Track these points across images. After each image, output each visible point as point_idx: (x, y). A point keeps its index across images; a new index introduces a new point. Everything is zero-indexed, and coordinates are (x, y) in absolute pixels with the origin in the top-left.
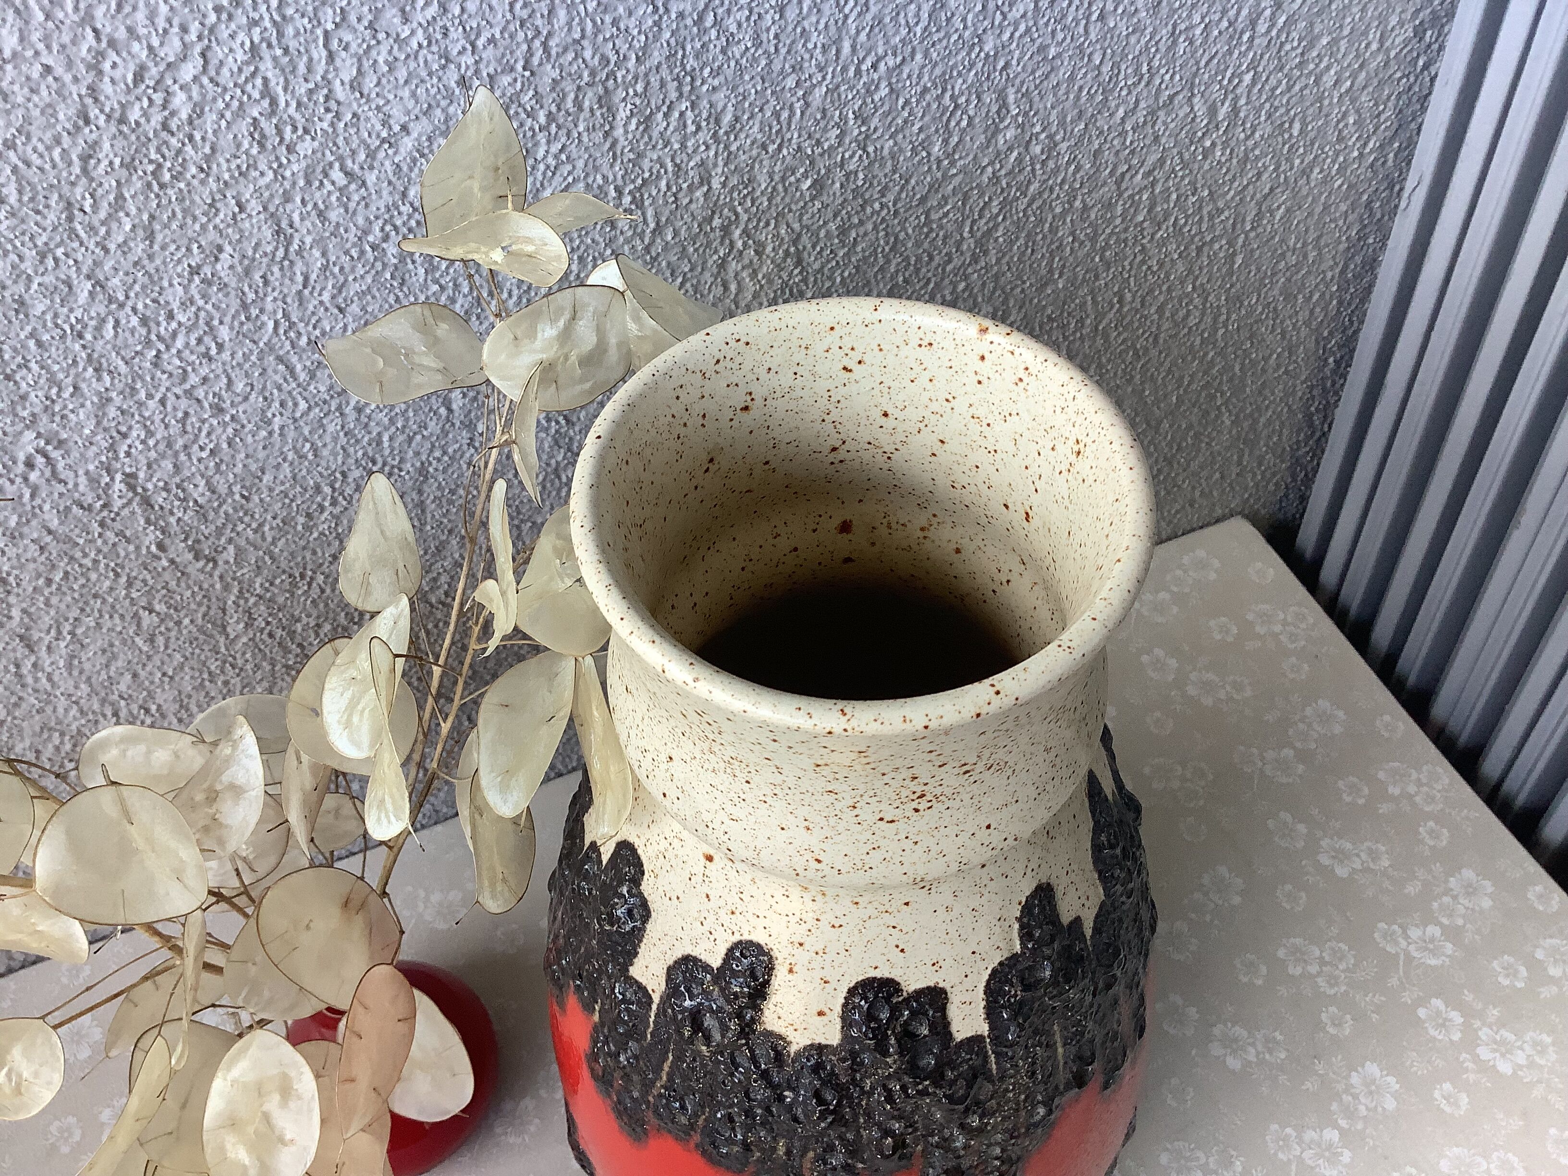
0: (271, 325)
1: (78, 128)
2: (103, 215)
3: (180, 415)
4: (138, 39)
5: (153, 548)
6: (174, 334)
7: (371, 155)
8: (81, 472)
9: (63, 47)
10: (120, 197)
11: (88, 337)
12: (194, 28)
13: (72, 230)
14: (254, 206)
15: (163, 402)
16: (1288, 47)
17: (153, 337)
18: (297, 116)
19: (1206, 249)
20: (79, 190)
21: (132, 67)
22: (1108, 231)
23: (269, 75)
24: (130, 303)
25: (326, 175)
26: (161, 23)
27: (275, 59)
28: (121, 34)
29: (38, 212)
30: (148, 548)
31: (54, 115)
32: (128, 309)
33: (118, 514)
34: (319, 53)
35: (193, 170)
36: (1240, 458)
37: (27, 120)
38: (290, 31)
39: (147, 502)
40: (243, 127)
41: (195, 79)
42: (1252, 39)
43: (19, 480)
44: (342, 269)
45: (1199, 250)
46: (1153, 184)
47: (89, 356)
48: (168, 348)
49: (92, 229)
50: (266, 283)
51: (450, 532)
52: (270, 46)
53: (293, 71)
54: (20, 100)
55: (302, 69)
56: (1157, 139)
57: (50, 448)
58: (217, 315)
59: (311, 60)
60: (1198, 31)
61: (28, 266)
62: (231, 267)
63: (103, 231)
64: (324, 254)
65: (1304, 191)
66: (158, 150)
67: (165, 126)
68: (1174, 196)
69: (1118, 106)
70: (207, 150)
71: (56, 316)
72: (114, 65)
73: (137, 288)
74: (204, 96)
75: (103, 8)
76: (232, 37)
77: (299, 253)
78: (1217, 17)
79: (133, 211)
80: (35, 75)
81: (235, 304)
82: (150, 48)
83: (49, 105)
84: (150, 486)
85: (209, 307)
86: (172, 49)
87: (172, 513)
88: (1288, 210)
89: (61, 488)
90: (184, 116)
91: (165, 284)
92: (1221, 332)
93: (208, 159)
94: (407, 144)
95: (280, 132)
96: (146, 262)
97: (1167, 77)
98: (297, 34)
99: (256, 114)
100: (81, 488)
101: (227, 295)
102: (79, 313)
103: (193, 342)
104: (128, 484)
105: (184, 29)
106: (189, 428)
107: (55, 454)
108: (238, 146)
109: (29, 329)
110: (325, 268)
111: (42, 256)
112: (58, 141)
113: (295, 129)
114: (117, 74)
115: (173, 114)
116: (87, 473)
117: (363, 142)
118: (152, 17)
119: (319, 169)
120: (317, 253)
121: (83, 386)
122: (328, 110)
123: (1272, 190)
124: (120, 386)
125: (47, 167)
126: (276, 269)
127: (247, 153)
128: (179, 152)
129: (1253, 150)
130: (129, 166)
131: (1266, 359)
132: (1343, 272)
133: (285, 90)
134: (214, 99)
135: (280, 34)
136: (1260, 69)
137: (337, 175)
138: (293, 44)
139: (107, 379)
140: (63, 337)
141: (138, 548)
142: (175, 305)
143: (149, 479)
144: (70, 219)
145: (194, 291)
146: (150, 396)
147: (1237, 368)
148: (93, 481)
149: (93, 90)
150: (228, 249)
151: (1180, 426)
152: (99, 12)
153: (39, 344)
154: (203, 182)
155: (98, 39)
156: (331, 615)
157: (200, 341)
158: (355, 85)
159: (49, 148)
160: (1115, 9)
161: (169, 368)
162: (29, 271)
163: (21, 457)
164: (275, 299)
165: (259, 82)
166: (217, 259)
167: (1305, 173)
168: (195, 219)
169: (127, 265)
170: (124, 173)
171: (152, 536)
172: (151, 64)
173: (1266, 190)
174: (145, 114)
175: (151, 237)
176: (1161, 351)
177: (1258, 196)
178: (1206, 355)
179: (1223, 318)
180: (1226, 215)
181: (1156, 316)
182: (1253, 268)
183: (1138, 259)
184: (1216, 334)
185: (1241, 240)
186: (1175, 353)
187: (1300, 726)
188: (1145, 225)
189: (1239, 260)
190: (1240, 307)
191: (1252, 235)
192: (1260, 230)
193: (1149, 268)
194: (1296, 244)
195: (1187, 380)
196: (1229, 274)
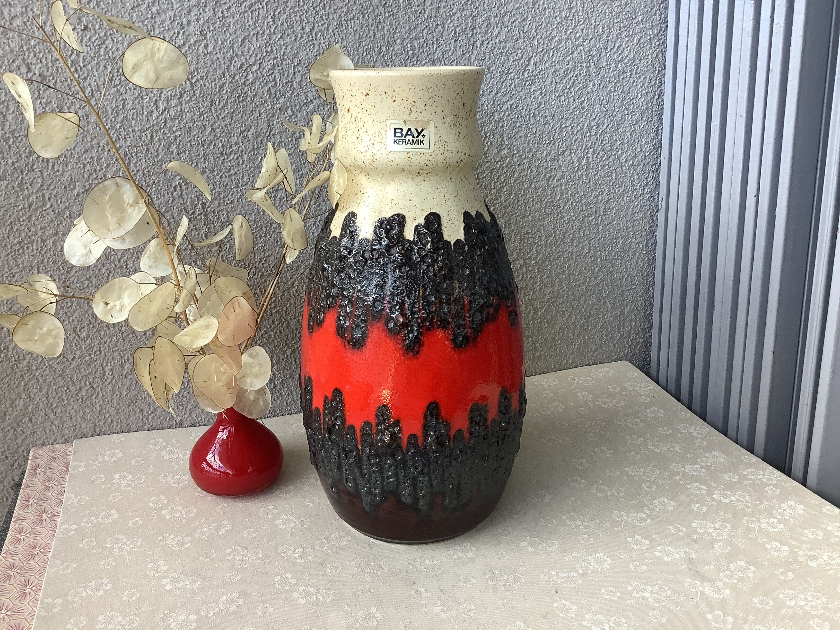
0: (260, 158)
1: (221, 78)
2: (220, 106)
3: (225, 184)
4: (244, 56)
5: (204, 235)
6: (230, 154)
7: (301, 107)
8: (190, 197)
9: (224, 53)
10: (227, 102)
11: (206, 147)
12: (259, 56)
13: (211, 109)
14: (264, 115)
15: (221, 177)
16: (604, 142)
17: (224, 153)
18: (282, 89)
19: (586, 219)
20: (216, 97)
21: (240, 63)
22: (546, 200)
23: (276, 75)
24: (220, 139)
25: (286, 111)
26: (251, 52)
27: (279, 70)
28: (240, 53)
29: (203, 101)
30: (202, 235)
31: (216, 72)
32: (219, 140)
33: (196, 218)
34: (291, 71)
35: (249, 99)
36: (619, 329)
37: (209, 72)
38: (285, 63)
39: (206, 216)
40: (266, 89)
41: (256, 71)
42: (590, 136)
43: (170, 193)
44: (285, 144)
45: (584, 217)
46: (561, 185)
47: (204, 153)
48: (227, 158)
49: (216, 110)
50: (262, 143)
51: (302, 262)
52: (278, 66)
53: (283, 75)
54: (208, 65)
55: (286, 75)
56: (560, 167)
57: (183, 184)
58: (244, 150)
59: (289, 73)
60: (570, 128)
61: (195, 118)
62: (253, 134)
63: (219, 112)
64: (281, 137)
65: (622, 204)
66: (241, 90)
67: (244, 83)
68: (570, 192)
69: (544, 150)
70: (254, 93)
71: (198, 137)
72: (235, 62)
73: (224, 134)
74: (257, 76)
75: (237, 44)
76: (269, 61)
77: (274, 135)
78: (576, 125)
79: (229, 107)
80: (214, 59)
81: (251, 148)
82: (246, 59)
83: (215, 69)
84: (209, 209)
85: (243, 146)
86: (252, 61)
87: (213, 223)
88: (617, 210)
89: (181, 201)
90: (250, 81)
91: (232, 135)
92: (599, 260)
93: (254, 96)
94: (312, 106)
95: (276, 93)
96: (228, 126)
97: (561, 143)
98: (286, 64)
99: (270, 86)
100: (188, 203)
101: (249, 144)
102: (205, 138)
103: (236, 158)
104: (202, 206)
105: (256, 56)
106: (227, 190)
107: (184, 188)
108: (263, 95)
109: (189, 139)
110: (280, 142)
111: (200, 115)
112: (215, 80)
113: (280, 94)
114: (236, 64)
115: (248, 80)
116: (191, 198)
117: (299, 102)
118: (249, 49)
119: (285, 108)
120: (279, 137)
121: (199, 164)
122: (290, 90)
123: (609, 200)
124: (210, 167)
125: (210, 87)
126: (265, 139)
127: (265, 97)
128: (246, 92)
129: (598, 180)
130: (231, 92)
131: (621, 278)
132: (647, 245)
133: (280, 80)
134: (260, 79)
135: (282, 64)
136: (595, 148)
137: (289, 111)
138: (285, 67)
139: (207, 163)
140: (198, 145)
141: (199, 234)
142: (233, 143)
143: (209, 207)
144: (211, 105)
145: (240, 140)
146: (218, 174)
147: (609, 280)
148: (192, 201)
149: (228, 68)
150: (253, 128)
151: (589, 303)
152: (235, 46)
153: (191, 145)
154: (251, 104)
155: (233, 53)
156: (255, 287)
157: (237, 158)
158: (300, 83)
159: (212, 82)
160: (539, 114)
161: (226, 166)
162: (195, 120)
163: (174, 185)
164: (263, 150)
165: (273, 76)
166: (249, 131)
167: (622, 195)
168: (246, 115)
169: (223, 125)
170: (230, 94)
171: (204, 230)
172: (245, 63)
173: (606, 199)
174: (240, 78)
175: (232, 117)
176: (575, 262)
177: (604, 201)
178: (594, 269)
179: (599, 253)
180: (592, 206)
181: (570, 244)
182: (607, 233)
183: (560, 216)
184: (597, 260)
185: (600, 219)
186: (581, 264)
187: (644, 414)
188: (560, 201)
189: (601, 228)
190: (605, 250)
191: (604, 218)
192: (607, 216)
193: (564, 221)
194: (623, 227)
195: (588, 279)
196: (598, 233)
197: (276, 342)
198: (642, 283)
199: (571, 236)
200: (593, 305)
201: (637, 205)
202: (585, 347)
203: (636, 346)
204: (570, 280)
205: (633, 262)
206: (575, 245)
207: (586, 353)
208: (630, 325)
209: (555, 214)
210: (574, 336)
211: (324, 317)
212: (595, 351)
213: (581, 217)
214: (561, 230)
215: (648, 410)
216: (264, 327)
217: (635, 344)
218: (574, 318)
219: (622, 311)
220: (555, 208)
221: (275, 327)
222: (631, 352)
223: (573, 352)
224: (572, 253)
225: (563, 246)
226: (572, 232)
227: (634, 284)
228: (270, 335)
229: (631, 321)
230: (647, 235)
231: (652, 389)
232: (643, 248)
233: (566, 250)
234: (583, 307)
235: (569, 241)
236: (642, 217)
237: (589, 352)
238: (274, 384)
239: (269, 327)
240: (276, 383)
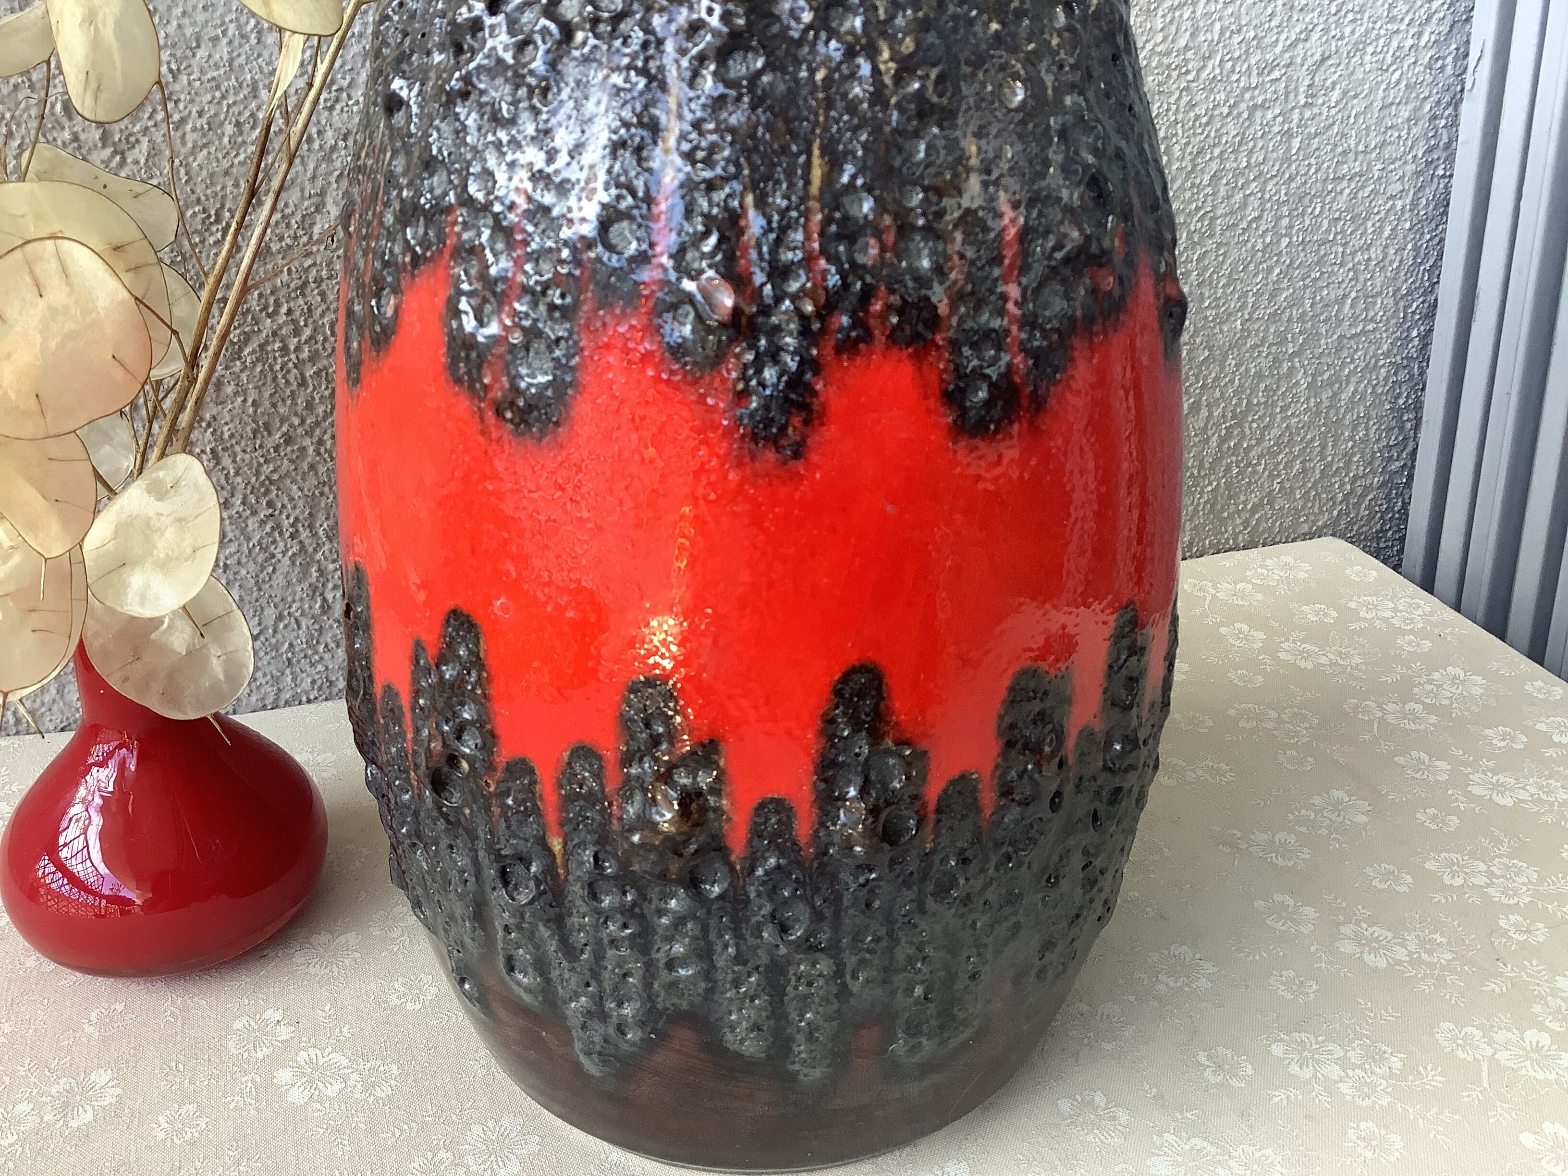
19: (1259, 114)
22: (1149, 47)
36: (1323, 446)
45: (1253, 109)
65: (1360, 73)
68: (1217, 26)
88: (1345, 93)
92: (1285, 241)
123: (1324, 59)
131: (1340, 301)
132: (1415, 204)
147: (1308, 303)
151: (1247, 370)
167: (1359, 47)
173: (1317, 57)
176: (1219, 245)
177: (1309, 62)
178: (1270, 270)
179: (1285, 222)
180: (1276, 74)
181: (1209, 190)
182: (1313, 161)
183: (1185, 99)
184: (1278, 242)
185: (1296, 116)
186: (1234, 254)
187: (1428, 687)
188: (1190, 54)
189: (1296, 143)
190: (1303, 213)
191: (1308, 114)
192: (1316, 110)
193: (1197, 117)
194: (1357, 145)
195: (1251, 300)
196: (1287, 159)
197: (322, 469)
198: (1393, 317)
199: (1214, 166)
200: (1259, 376)
201: (1398, 82)
202: (1230, 497)
203: (1362, 496)
204: (1202, 300)
205: (1375, 253)
206: (1222, 193)
207: (1231, 516)
208: (1351, 438)
209: (1171, 94)
210: (1201, 467)
211: (397, 309)
212: (1255, 509)
213: (1243, 106)
214: (1187, 144)
215: (1436, 675)
216: (282, 421)
217: (1359, 491)
218: (1204, 413)
219: (1335, 395)
220: (1175, 74)
221: (317, 424)
222: (1348, 514)
223: (1196, 511)
224: (1213, 219)
225: (1188, 194)
226: (1217, 152)
227: (1372, 320)
228: (303, 449)
229: (1355, 428)
230: (1418, 173)
231: (1431, 614)
232: (1403, 214)
233: (1198, 209)
234: (1232, 381)
235: (1206, 178)
236: (1409, 120)
237: (1238, 512)
238: (325, 600)
239: (296, 421)
240: (329, 596)
